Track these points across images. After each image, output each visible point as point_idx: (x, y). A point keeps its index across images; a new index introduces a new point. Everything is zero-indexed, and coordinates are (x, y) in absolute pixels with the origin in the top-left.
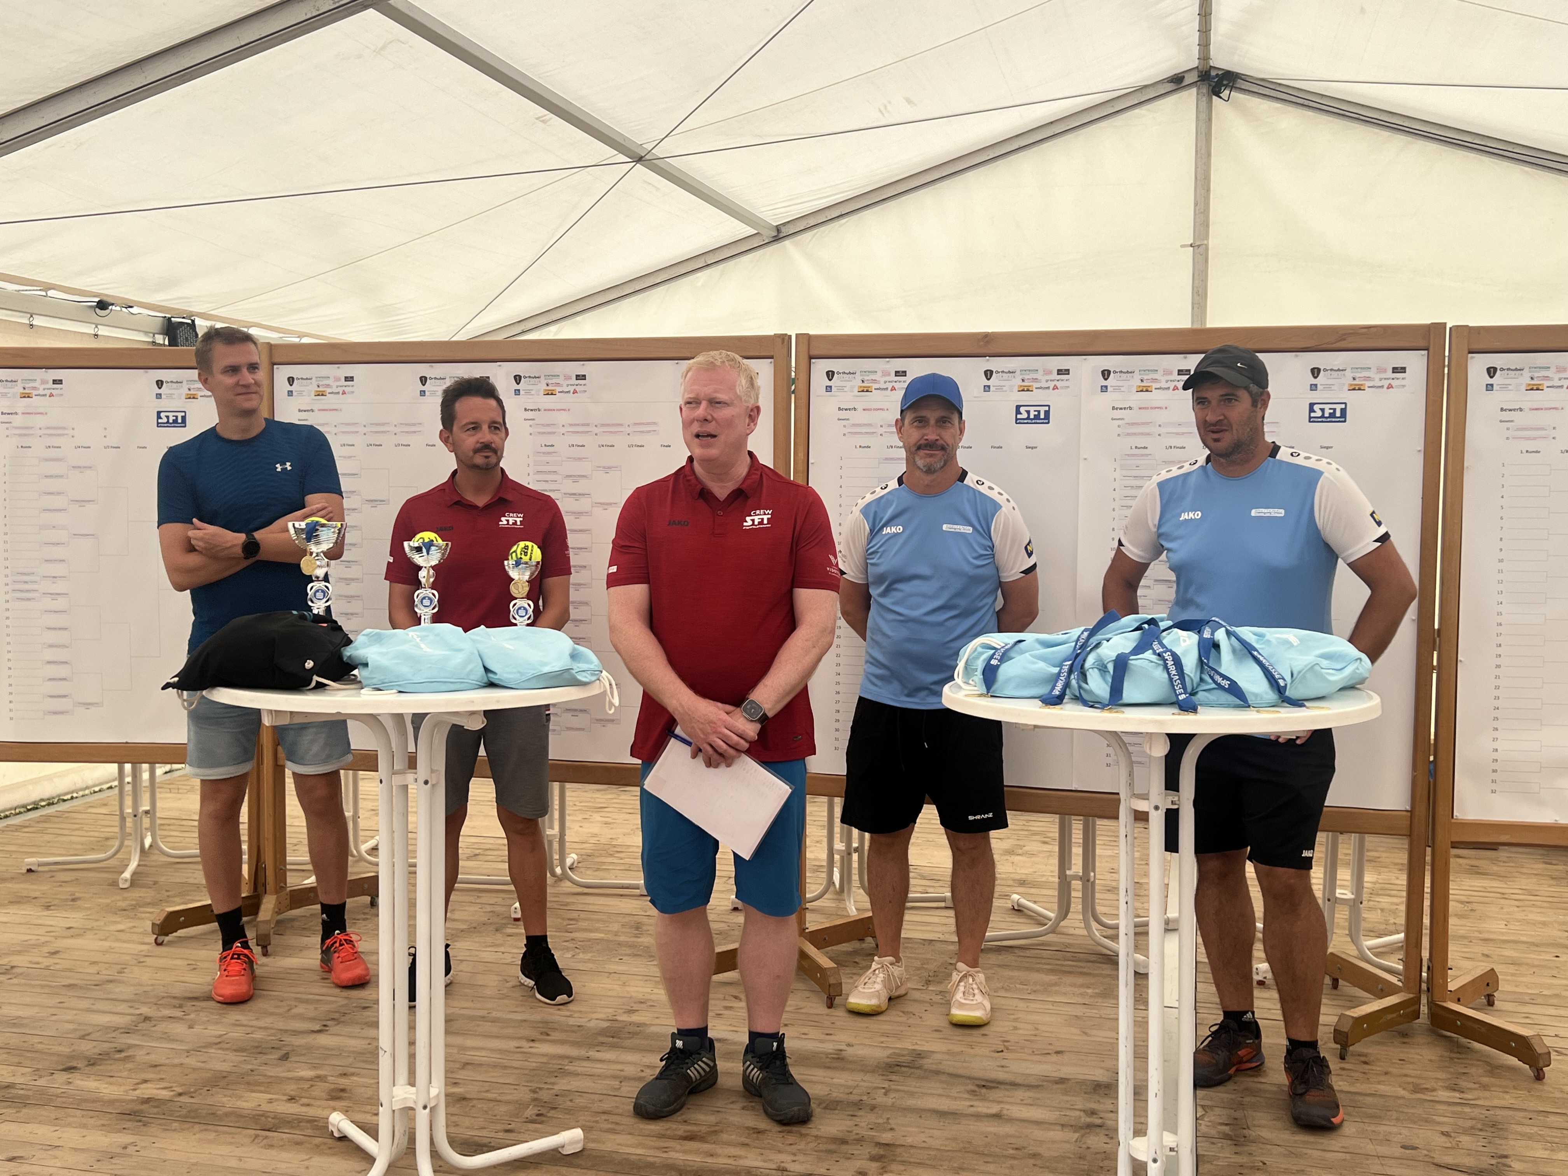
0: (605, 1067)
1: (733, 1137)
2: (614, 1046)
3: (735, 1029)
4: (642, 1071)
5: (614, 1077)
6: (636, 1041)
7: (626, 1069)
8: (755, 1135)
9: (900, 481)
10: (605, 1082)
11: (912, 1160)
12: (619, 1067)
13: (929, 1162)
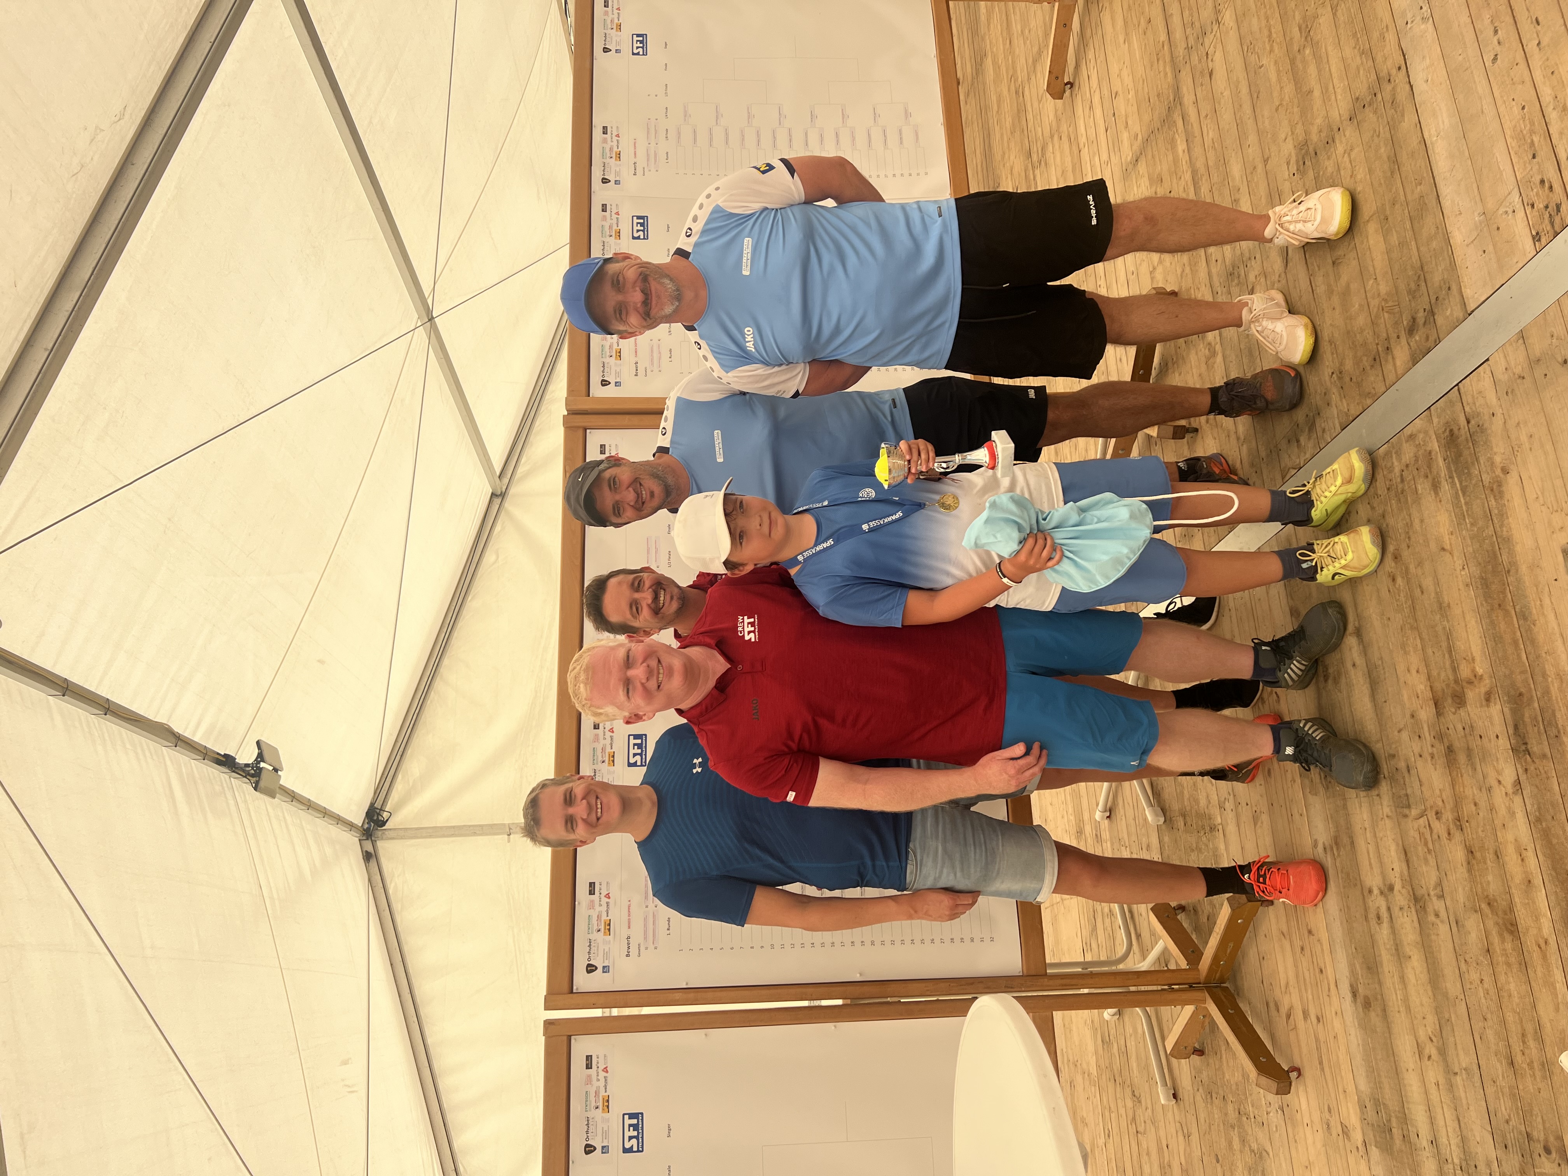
0: (1439, 1110)
1: (1490, 878)
2: (1405, 1119)
3: (1333, 986)
4: (1429, 1057)
5: (1451, 1087)
6: (1388, 1095)
7: (1433, 1081)
8: (1478, 855)
9: (691, 328)
10: (1463, 1095)
11: (1448, 663)
12: (1433, 1091)
13: (1444, 644)
